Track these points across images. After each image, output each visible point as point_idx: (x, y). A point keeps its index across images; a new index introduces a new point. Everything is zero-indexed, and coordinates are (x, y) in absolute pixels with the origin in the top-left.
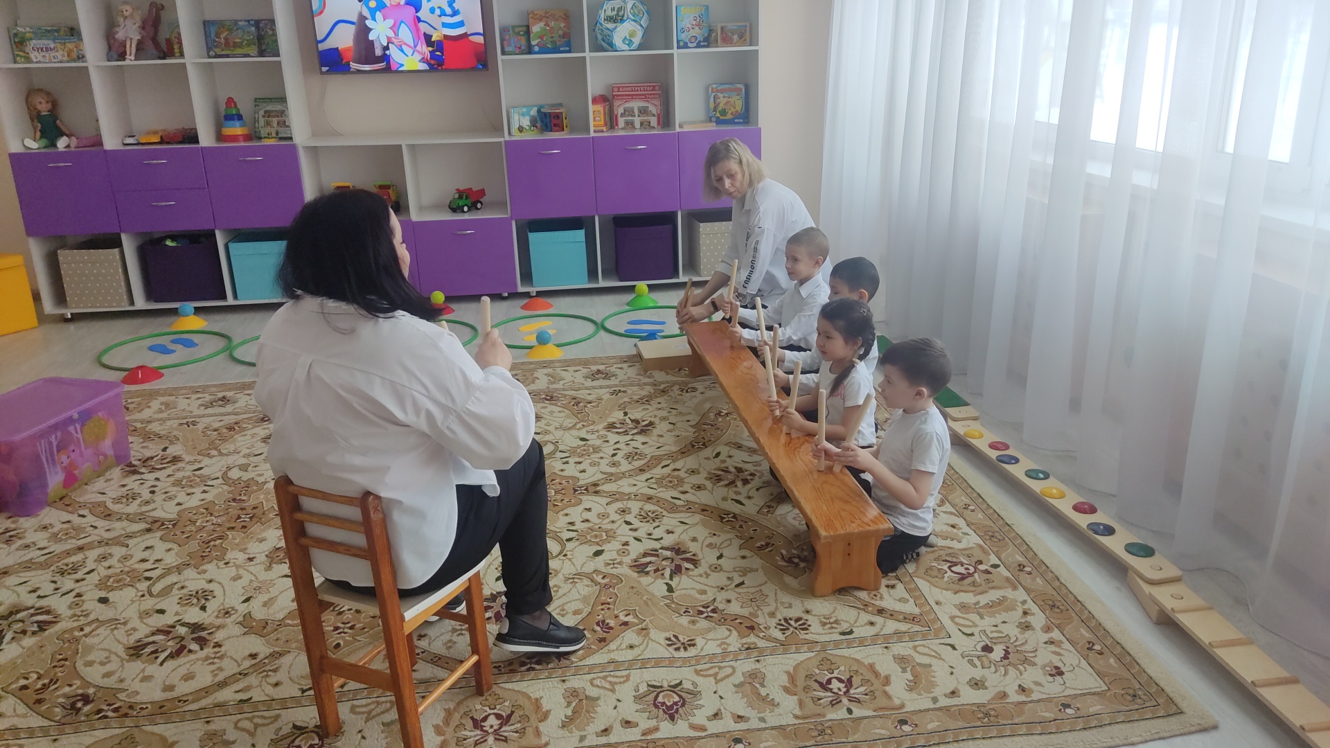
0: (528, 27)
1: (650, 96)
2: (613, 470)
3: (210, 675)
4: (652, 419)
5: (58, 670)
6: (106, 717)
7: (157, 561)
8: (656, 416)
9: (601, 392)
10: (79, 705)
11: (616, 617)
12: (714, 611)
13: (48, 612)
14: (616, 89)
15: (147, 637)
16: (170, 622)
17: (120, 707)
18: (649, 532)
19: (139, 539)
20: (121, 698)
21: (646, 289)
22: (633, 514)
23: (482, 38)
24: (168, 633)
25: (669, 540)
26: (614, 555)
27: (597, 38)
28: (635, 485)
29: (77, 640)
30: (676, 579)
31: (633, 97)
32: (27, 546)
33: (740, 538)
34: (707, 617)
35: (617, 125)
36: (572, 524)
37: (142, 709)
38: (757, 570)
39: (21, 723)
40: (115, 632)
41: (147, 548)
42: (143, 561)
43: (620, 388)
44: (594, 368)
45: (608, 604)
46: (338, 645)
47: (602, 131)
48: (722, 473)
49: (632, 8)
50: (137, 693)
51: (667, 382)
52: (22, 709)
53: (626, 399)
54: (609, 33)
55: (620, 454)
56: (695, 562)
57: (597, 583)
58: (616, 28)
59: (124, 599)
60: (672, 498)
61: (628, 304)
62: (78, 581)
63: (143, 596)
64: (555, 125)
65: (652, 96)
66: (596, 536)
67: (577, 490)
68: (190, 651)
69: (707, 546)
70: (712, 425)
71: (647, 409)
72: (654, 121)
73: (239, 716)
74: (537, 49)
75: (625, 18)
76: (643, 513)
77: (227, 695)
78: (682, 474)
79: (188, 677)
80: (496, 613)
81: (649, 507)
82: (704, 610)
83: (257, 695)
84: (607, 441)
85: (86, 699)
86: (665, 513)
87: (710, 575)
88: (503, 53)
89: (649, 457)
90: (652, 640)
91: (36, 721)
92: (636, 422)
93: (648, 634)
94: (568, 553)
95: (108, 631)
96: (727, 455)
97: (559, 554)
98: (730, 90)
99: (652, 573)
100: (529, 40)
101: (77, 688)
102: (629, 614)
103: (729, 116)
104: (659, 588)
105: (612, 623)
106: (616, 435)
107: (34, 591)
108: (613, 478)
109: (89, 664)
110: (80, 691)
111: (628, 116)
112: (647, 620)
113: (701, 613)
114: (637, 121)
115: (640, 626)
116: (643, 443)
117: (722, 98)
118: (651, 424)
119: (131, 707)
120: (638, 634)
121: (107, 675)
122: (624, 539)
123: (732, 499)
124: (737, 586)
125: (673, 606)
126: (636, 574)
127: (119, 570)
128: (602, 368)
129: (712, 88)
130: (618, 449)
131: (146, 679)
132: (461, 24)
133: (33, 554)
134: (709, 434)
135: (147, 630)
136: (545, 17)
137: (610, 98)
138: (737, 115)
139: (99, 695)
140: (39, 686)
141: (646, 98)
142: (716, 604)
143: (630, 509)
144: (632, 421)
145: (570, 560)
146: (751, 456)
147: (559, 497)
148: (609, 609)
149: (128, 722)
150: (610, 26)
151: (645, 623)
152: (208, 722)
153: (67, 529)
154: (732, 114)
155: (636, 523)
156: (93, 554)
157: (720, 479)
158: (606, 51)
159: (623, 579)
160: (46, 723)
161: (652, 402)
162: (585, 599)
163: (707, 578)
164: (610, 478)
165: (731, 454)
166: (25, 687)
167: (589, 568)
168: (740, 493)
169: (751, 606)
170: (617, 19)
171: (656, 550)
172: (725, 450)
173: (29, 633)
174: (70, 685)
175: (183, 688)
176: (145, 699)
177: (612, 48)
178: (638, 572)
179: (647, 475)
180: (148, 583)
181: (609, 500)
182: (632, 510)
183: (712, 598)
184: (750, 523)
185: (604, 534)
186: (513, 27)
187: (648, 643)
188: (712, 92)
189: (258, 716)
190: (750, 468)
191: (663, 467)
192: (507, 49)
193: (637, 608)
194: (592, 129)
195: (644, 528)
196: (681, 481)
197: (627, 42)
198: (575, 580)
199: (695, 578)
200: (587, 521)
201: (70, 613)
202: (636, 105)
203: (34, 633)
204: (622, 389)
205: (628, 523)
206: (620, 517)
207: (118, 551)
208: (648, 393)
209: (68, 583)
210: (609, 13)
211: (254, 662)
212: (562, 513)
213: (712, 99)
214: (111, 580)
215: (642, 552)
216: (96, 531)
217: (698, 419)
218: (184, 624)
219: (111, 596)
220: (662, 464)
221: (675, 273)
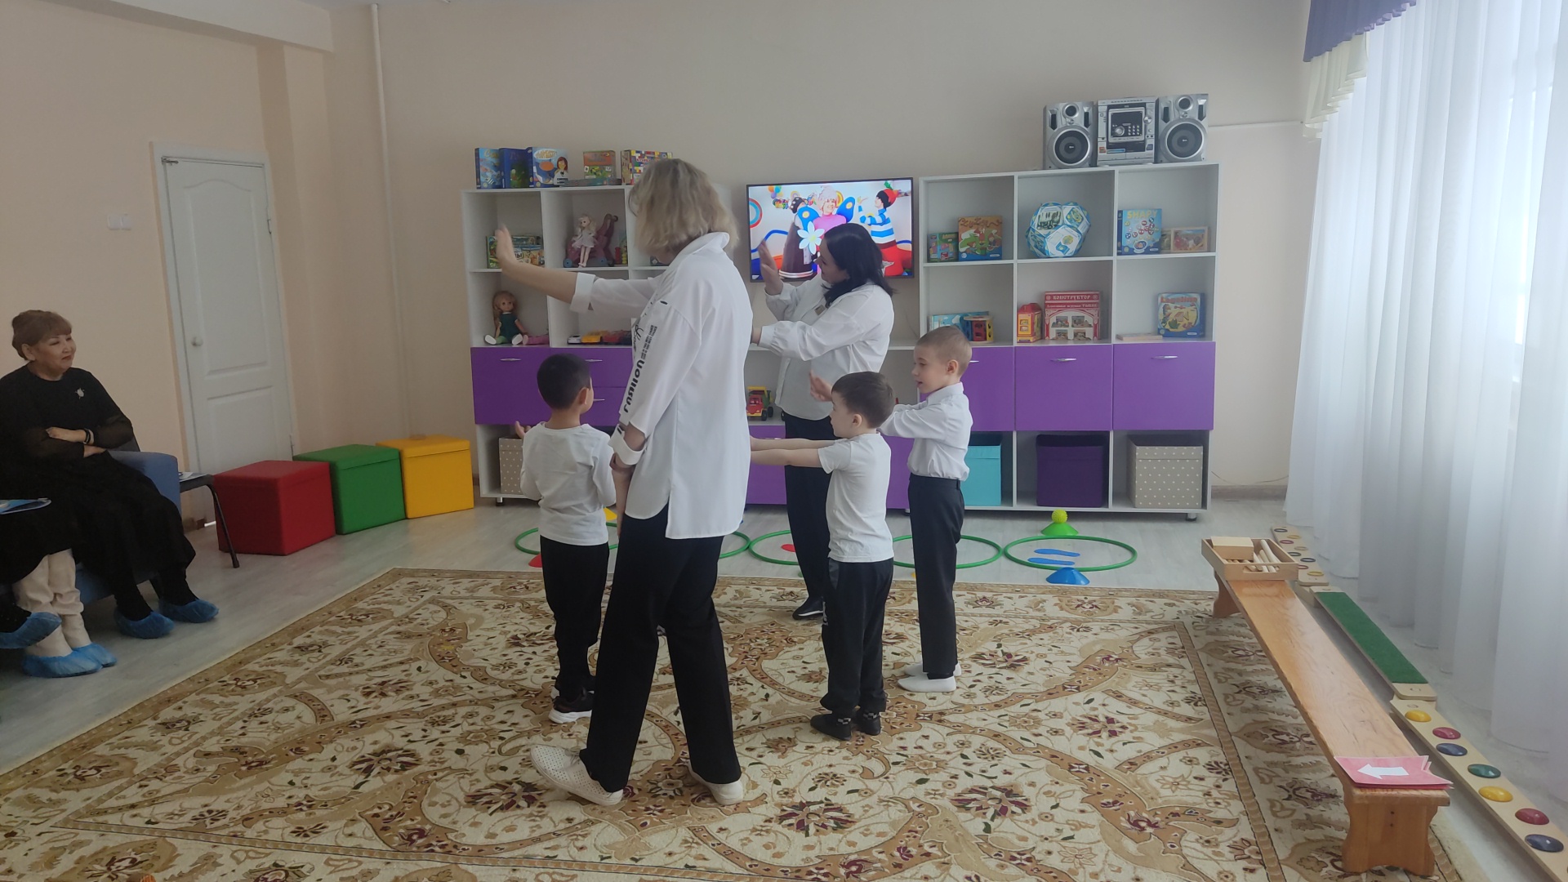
0: (957, 233)
1: (1086, 306)
2: (966, 701)
3: (529, 830)
4: (1027, 655)
5: (406, 805)
6: (433, 851)
7: (513, 724)
8: (1032, 652)
9: (979, 619)
10: (415, 837)
11: (920, 846)
12: (1029, 860)
13: (412, 755)
14: (1049, 298)
15: (486, 788)
16: (509, 779)
17: (446, 845)
18: (984, 769)
19: (504, 703)
20: (450, 837)
21: (1064, 516)
22: (972, 749)
23: (911, 245)
24: (504, 788)
25: (1003, 781)
26: (939, 786)
27: (1029, 243)
28: (985, 720)
29: (428, 783)
30: (998, 821)
31: (1067, 306)
32: (412, 697)
33: (1085, 791)
34: (1019, 864)
35: (1048, 335)
36: (904, 748)
37: (464, 849)
38: (1093, 827)
39: (366, 844)
40: (462, 780)
41: (509, 712)
42: (503, 722)
43: (1001, 619)
44: (980, 595)
45: (916, 832)
46: (646, 823)
47: (1029, 342)
48: (1088, 721)
49: (1069, 213)
50: (464, 835)
51: (1058, 618)
52: (370, 833)
53: (1006, 631)
54: (1042, 239)
55: (979, 686)
56: (1024, 807)
57: (909, 810)
58: (1049, 234)
59: (476, 752)
60: (1022, 738)
61: (1042, 532)
62: (443, 732)
63: (493, 753)
64: (977, 334)
65: (1089, 305)
66: (925, 764)
67: (920, 716)
68: (518, 807)
69: (1044, 793)
70: (1095, 669)
71: (1026, 644)
72: (1089, 332)
73: (542, 870)
74: (964, 256)
75: (1060, 224)
76: (983, 749)
77: (538, 850)
78: (1041, 715)
79: (510, 829)
80: (800, 821)
81: (992, 744)
82: (1018, 856)
83: (562, 855)
84: (969, 672)
85: (422, 833)
86: (1008, 753)
87: (1037, 822)
88: (929, 260)
89: (1010, 693)
90: (950, 875)
91: (378, 845)
92: (1009, 656)
93: (948, 869)
94: (891, 776)
95: (456, 779)
96: (1101, 702)
97: (882, 775)
98: (1182, 300)
99: (973, 810)
100: (957, 248)
101: (418, 823)
102: (934, 846)
103: (1180, 329)
104: (976, 826)
105: (914, 851)
106: (982, 667)
107: (407, 736)
108: (963, 710)
109: (432, 804)
110: (419, 826)
111: (1061, 326)
112: (952, 855)
113: (1014, 858)
114: (1071, 332)
115: (942, 860)
116: (1008, 679)
117: (1173, 309)
118: (1025, 659)
119: (455, 847)
120: (938, 867)
121: (445, 816)
122: (954, 772)
123: (1090, 750)
124: (1065, 839)
125: (985, 846)
126: (956, 809)
127: (479, 728)
128: (989, 595)
129: (1162, 298)
130: (979, 681)
131: (475, 824)
132: (890, 232)
133: (415, 705)
134: (1087, 678)
135: (489, 783)
136: (976, 223)
137: (1042, 306)
138: (1190, 328)
139: (433, 832)
140: (387, 816)
141: (1082, 307)
142: (1033, 853)
143: (970, 743)
144: (1004, 654)
145: (890, 783)
146: (1130, 707)
147: (899, 720)
148: (915, 837)
149: (450, 858)
150: (1043, 232)
151: (949, 858)
152: (514, 870)
153: (449, 686)
154: (1184, 326)
155: (973, 758)
156: (463, 711)
157: (1083, 727)
158: (1038, 258)
159: (940, 811)
160: (385, 848)
161: (1033, 638)
162: (893, 824)
163: (1033, 825)
164: (959, 708)
165: (1106, 702)
166: (376, 815)
167: (907, 795)
168: (1102, 745)
169: (1073, 862)
170: (1052, 224)
171: (986, 789)
172: (1099, 697)
173: (392, 771)
174: (412, 820)
175: (504, 838)
176: (469, 841)
177: (1044, 254)
178: (957, 806)
179: (1002, 712)
180: (500, 742)
181: (952, 730)
182: (972, 745)
183: (1031, 847)
184: (1102, 778)
185: (935, 763)
186: (941, 235)
187: (945, 877)
188: (1162, 301)
189: (557, 873)
190: (1124, 720)
191: (1021, 706)
192: (932, 256)
193: (945, 842)
194: (1015, 339)
195: (980, 764)
196: (1038, 722)
197: (1061, 249)
198: (890, 803)
199: (1019, 823)
200: (921, 747)
201: (429, 758)
202: (1069, 314)
203: (396, 771)
204: (1004, 620)
205: (964, 756)
206: (957, 749)
207: (483, 711)
208: (1032, 627)
209: (435, 733)
210: (1044, 219)
211: (568, 825)
212: (897, 736)
213: (1161, 310)
214: (472, 735)
215: (970, 788)
216: (471, 692)
217: (1080, 660)
218: (518, 783)
219: (467, 749)
220: (1022, 703)
221: (1105, 503)
